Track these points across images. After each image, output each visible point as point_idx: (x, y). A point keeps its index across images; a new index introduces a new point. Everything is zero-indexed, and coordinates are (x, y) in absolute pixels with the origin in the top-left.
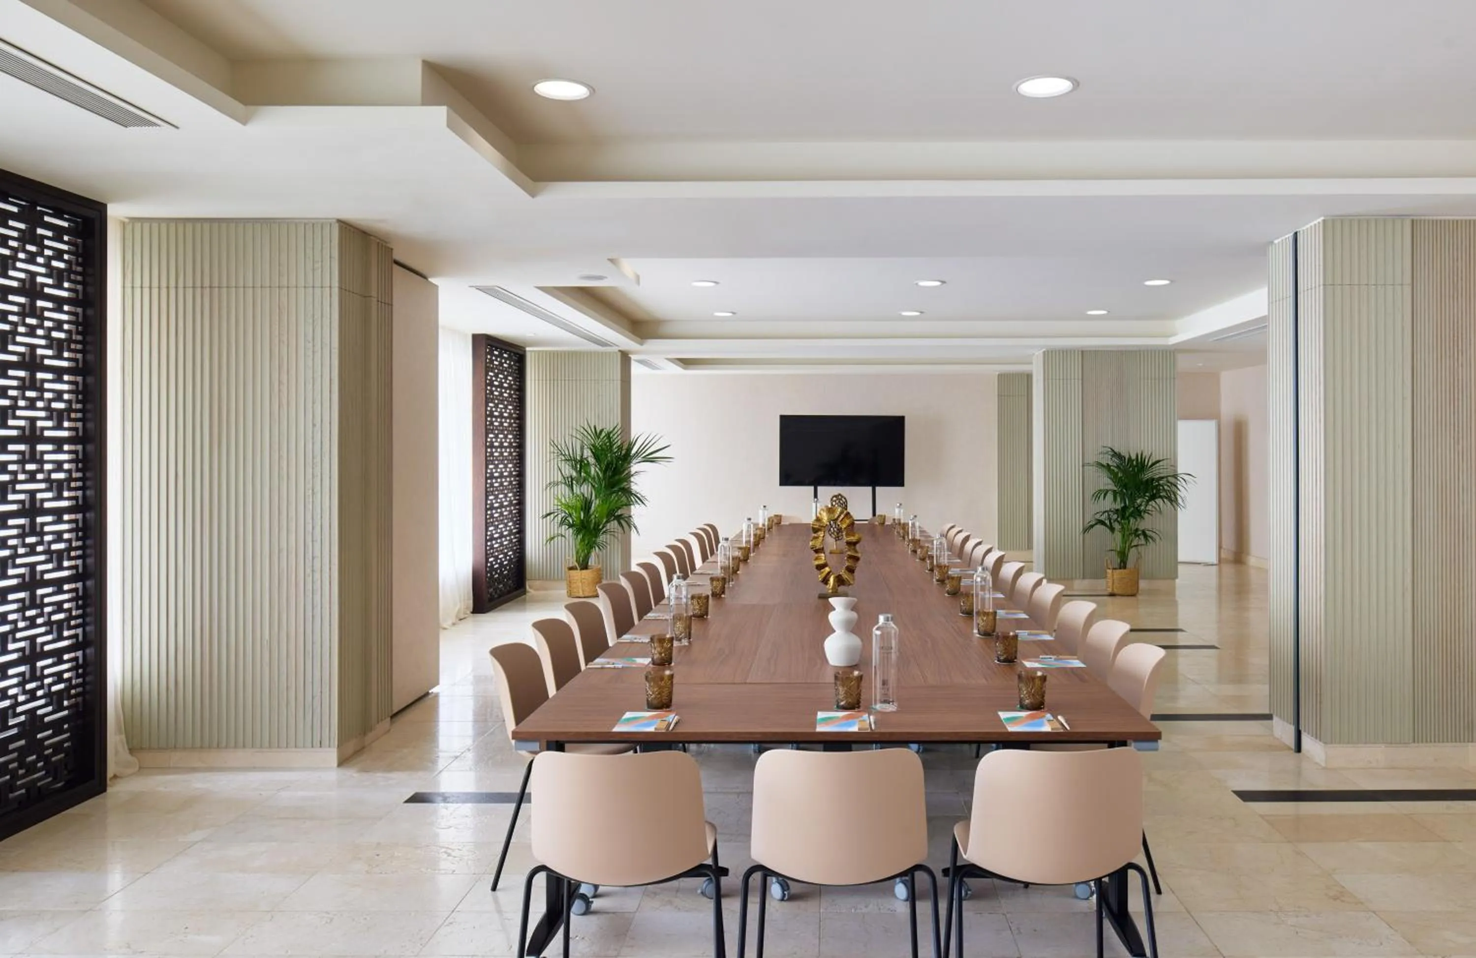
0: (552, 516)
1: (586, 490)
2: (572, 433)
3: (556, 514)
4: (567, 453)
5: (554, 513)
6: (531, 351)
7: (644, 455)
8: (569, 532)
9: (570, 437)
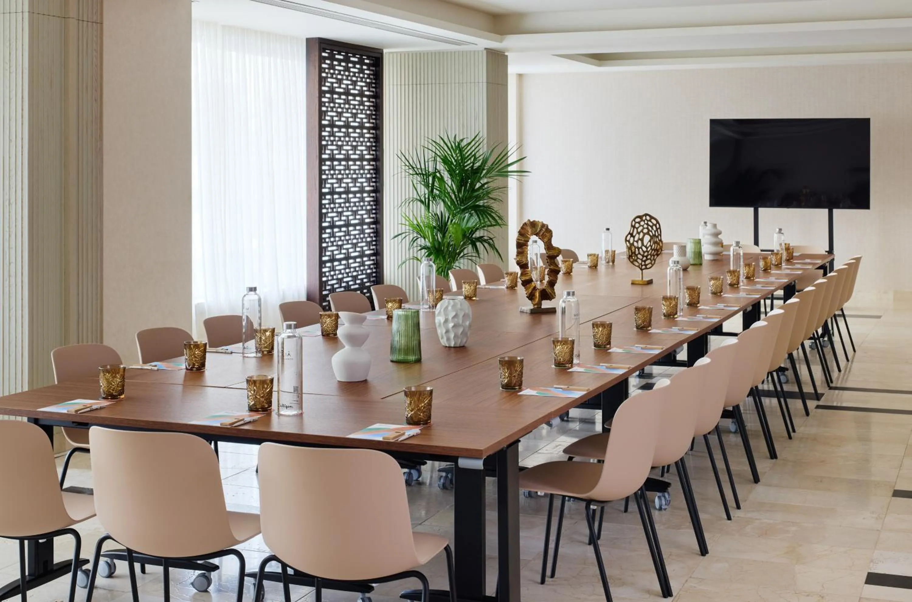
0: (404, 235)
1: (439, 208)
2: (424, 144)
3: (407, 234)
4: (419, 167)
5: (406, 232)
6: (390, 53)
7: (500, 167)
8: (421, 253)
9: (422, 148)
